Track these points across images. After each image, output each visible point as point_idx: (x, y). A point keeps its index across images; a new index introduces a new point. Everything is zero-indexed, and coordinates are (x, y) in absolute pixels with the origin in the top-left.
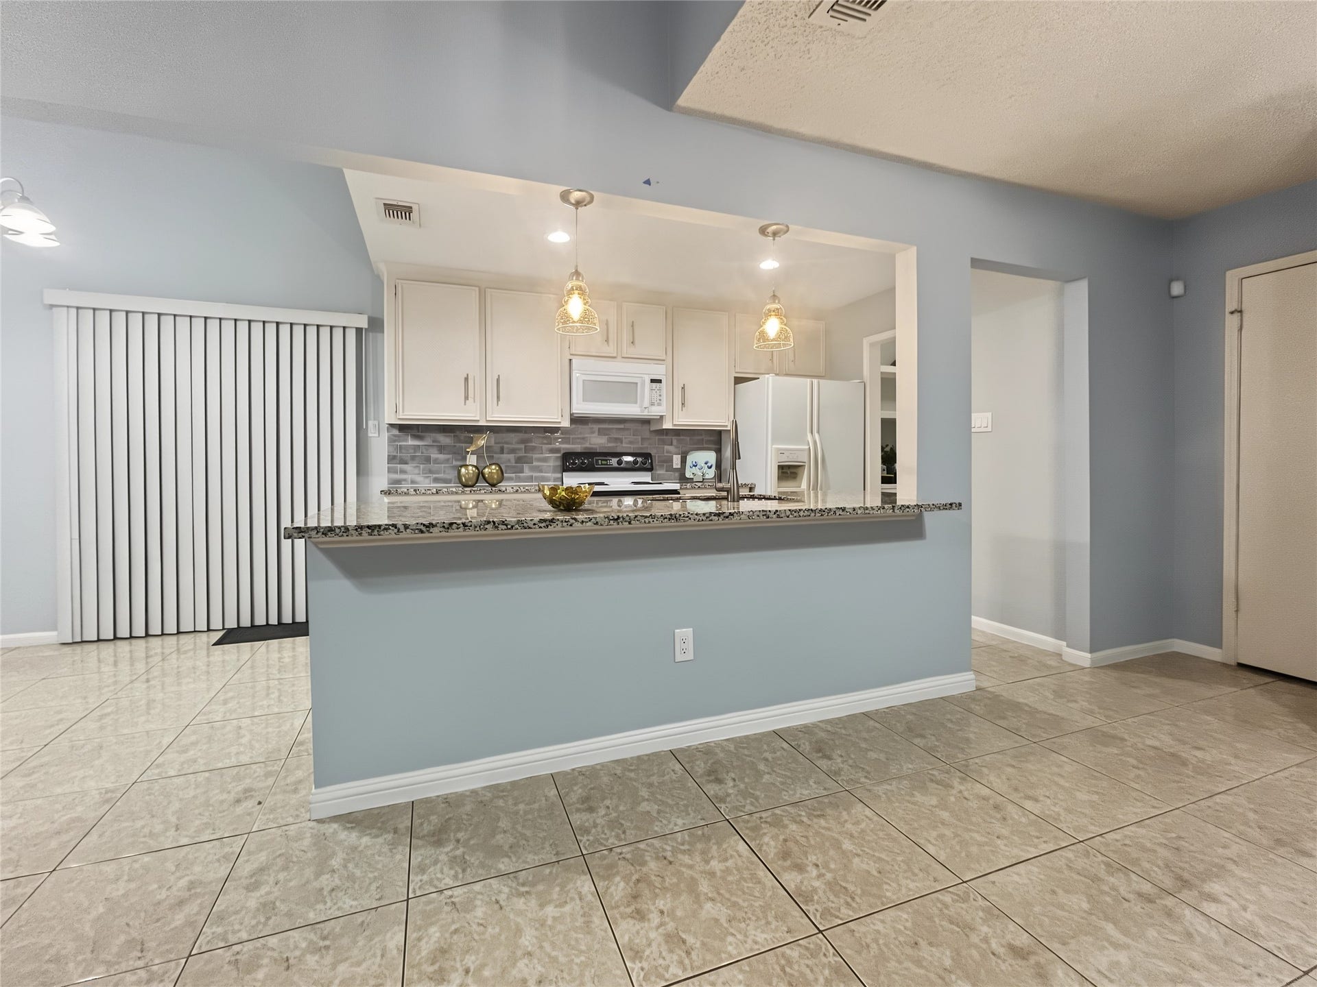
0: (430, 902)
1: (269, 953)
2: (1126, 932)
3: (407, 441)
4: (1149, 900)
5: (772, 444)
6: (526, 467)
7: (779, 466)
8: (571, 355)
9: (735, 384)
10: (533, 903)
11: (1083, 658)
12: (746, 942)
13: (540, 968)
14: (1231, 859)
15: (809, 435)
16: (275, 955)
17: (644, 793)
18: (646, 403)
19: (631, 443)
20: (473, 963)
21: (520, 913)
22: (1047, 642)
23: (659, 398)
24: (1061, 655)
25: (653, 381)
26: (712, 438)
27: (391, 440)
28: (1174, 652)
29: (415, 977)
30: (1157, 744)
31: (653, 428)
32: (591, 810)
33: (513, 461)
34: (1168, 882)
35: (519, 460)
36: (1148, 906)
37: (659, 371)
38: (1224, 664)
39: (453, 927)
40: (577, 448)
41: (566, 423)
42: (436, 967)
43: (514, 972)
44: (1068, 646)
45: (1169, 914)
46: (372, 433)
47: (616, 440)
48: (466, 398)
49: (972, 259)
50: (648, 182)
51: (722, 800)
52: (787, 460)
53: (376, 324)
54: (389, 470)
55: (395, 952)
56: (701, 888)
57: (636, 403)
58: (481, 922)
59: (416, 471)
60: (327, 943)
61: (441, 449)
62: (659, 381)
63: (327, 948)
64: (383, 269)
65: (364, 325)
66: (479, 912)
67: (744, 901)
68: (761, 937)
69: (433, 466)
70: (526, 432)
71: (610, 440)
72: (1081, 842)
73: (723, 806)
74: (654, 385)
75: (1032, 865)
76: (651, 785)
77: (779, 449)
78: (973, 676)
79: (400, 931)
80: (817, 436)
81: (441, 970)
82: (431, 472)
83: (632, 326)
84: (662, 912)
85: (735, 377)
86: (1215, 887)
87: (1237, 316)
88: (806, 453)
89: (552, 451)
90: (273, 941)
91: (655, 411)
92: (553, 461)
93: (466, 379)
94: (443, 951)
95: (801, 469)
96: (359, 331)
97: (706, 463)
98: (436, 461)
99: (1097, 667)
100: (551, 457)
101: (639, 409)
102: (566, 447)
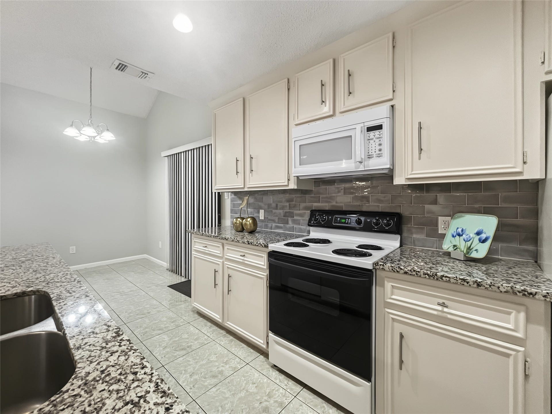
3: (237, 201)
8: (296, 125)
18: (361, 156)
19: (379, 201)
23: (379, 147)
25: (370, 129)
27: (232, 201)
33: (282, 214)
35: (286, 215)
40: (325, 206)
41: (292, 186)
46: (226, 196)
48: (237, 173)
54: (231, 217)
57: (349, 157)
62: (379, 127)
71: (356, 198)
74: (372, 134)
83: (350, 76)
89: (306, 208)
91: (376, 165)
93: (237, 161)
97: (478, 233)
100: (305, 213)
101: (353, 165)
102: (316, 205)
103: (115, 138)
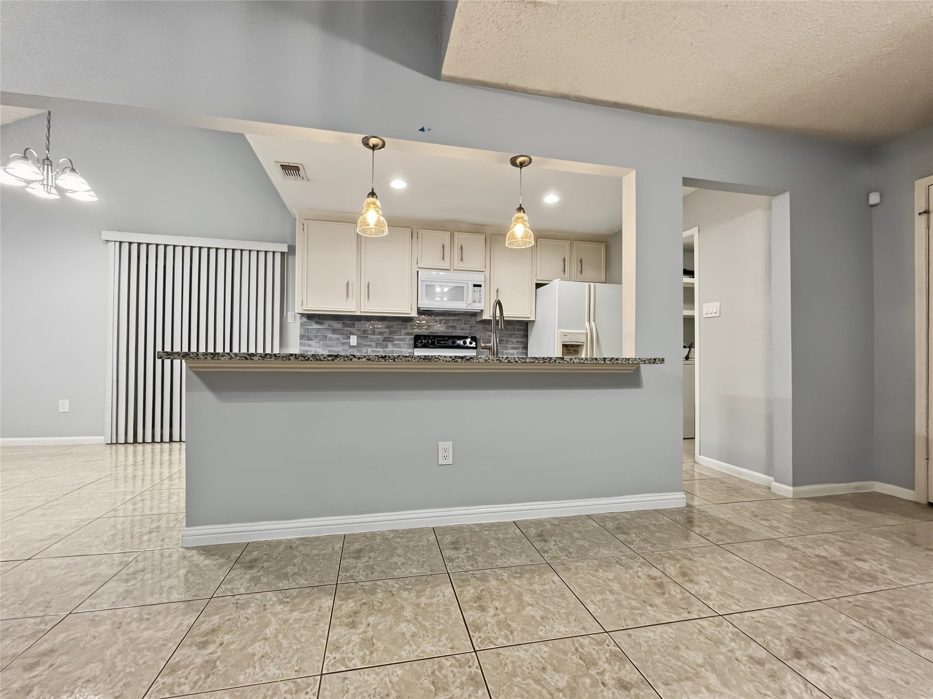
0: (349, 587)
1: (256, 601)
2: (725, 684)
3: (312, 325)
4: (760, 663)
5: (558, 329)
6: (390, 345)
7: (563, 345)
8: (419, 268)
9: (536, 288)
10: (413, 594)
11: (787, 490)
12: (552, 631)
13: (414, 629)
14: (851, 642)
15: (587, 323)
16: (259, 602)
17: (492, 543)
18: (470, 301)
19: (462, 329)
20: (372, 621)
21: (406, 600)
22: (760, 478)
23: (479, 297)
24: (770, 488)
25: (475, 286)
26: (522, 327)
27: (302, 325)
28: (875, 492)
29: (338, 624)
30: (824, 554)
31: (479, 319)
32: (456, 549)
33: (381, 340)
34: (782, 652)
35: (385, 340)
36: (756, 668)
37: (479, 279)
38: (916, 502)
39: (363, 601)
41: (414, 314)
42: (350, 620)
43: (397, 629)
44: (776, 481)
45: (773, 676)
46: (290, 319)
47: (454, 327)
48: (348, 297)
49: (683, 178)
50: (422, 130)
51: (546, 552)
52: (569, 340)
53: (292, 249)
54: (301, 344)
55: (327, 609)
56: (525, 598)
57: (463, 301)
58: (380, 601)
59: (318, 345)
60: (288, 600)
61: (334, 331)
62: (480, 286)
63: (287, 603)
64: (294, 211)
65: (286, 250)
66: (379, 596)
67: (554, 608)
68: (563, 629)
69: (328, 342)
70: (390, 321)
71: (448, 327)
72: (721, 616)
73: (546, 555)
74: (476, 288)
75: (670, 627)
76: (498, 539)
77: (562, 333)
78: (684, 496)
79: (331, 599)
80: (593, 323)
81: (353, 622)
82: (327, 346)
83: (461, 248)
84: (497, 609)
85: (536, 284)
86: (826, 661)
87: (924, 216)
88: (584, 336)
89: (408, 334)
90: (258, 596)
91: (476, 307)
92: (409, 340)
93: (348, 284)
94: (355, 613)
95: (581, 347)
96: (283, 254)
98: (330, 339)
99: (797, 499)
100: (406, 338)
101: (465, 305)
102: (417, 331)
103: (97, 199)
